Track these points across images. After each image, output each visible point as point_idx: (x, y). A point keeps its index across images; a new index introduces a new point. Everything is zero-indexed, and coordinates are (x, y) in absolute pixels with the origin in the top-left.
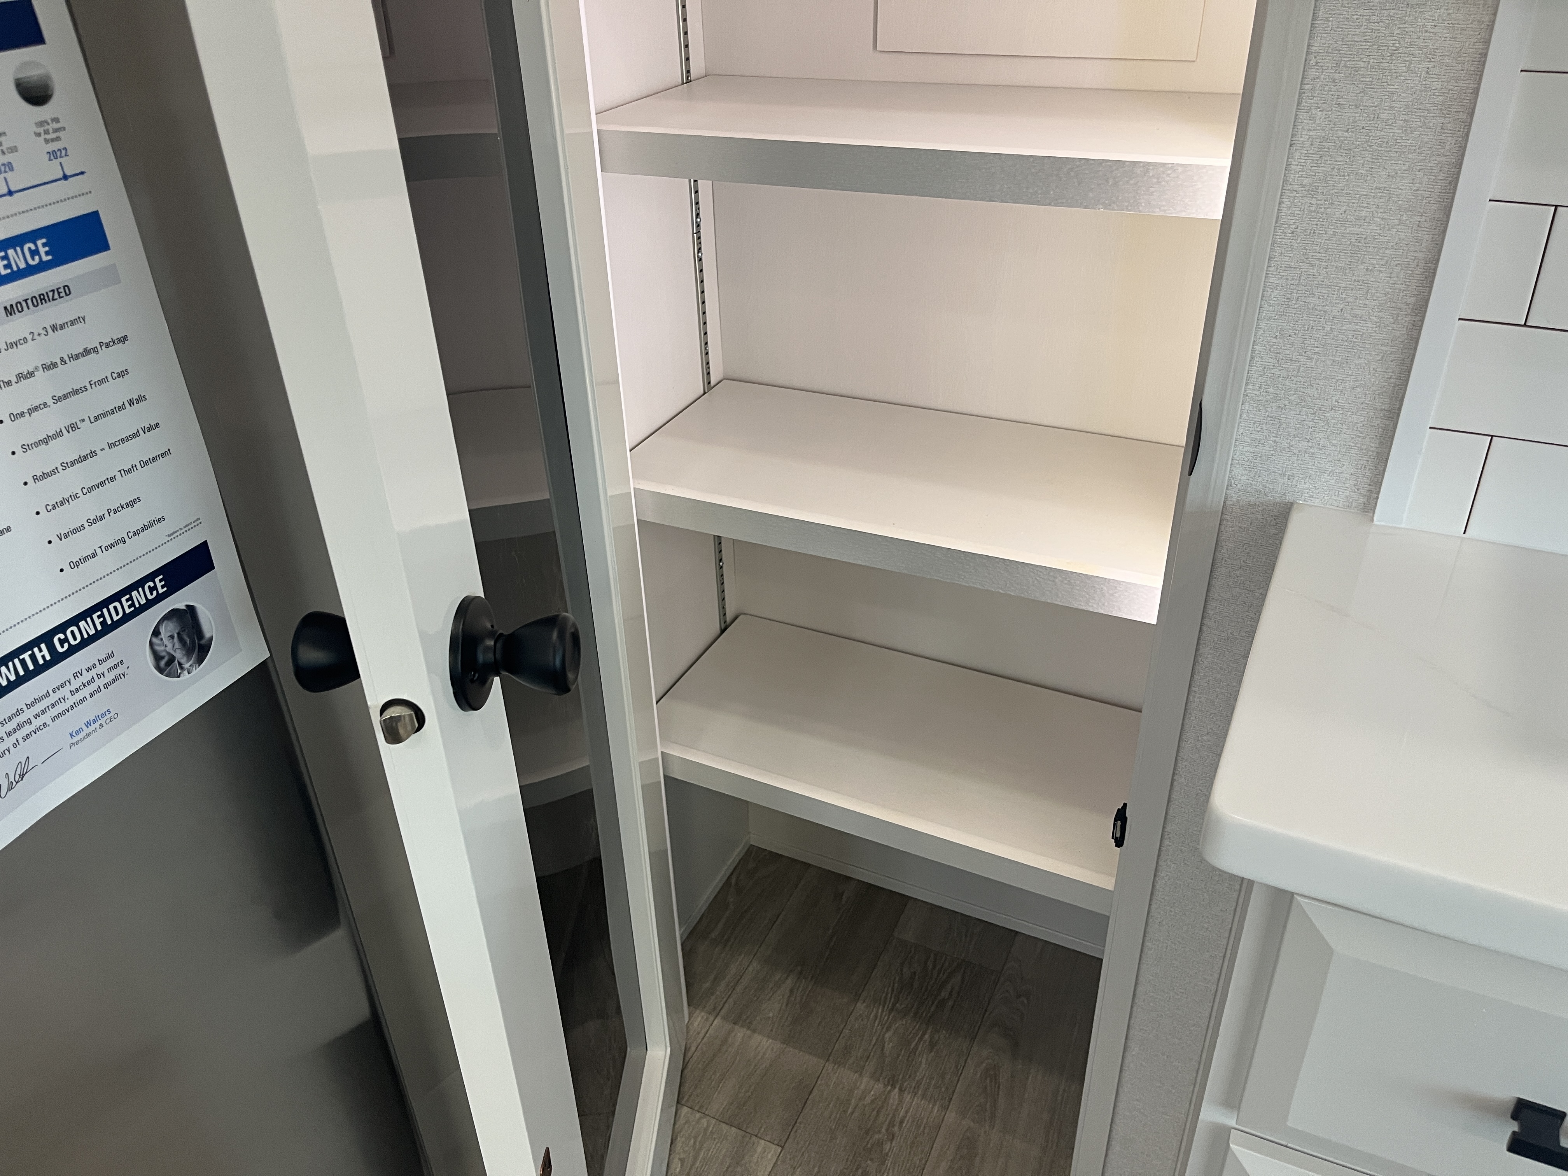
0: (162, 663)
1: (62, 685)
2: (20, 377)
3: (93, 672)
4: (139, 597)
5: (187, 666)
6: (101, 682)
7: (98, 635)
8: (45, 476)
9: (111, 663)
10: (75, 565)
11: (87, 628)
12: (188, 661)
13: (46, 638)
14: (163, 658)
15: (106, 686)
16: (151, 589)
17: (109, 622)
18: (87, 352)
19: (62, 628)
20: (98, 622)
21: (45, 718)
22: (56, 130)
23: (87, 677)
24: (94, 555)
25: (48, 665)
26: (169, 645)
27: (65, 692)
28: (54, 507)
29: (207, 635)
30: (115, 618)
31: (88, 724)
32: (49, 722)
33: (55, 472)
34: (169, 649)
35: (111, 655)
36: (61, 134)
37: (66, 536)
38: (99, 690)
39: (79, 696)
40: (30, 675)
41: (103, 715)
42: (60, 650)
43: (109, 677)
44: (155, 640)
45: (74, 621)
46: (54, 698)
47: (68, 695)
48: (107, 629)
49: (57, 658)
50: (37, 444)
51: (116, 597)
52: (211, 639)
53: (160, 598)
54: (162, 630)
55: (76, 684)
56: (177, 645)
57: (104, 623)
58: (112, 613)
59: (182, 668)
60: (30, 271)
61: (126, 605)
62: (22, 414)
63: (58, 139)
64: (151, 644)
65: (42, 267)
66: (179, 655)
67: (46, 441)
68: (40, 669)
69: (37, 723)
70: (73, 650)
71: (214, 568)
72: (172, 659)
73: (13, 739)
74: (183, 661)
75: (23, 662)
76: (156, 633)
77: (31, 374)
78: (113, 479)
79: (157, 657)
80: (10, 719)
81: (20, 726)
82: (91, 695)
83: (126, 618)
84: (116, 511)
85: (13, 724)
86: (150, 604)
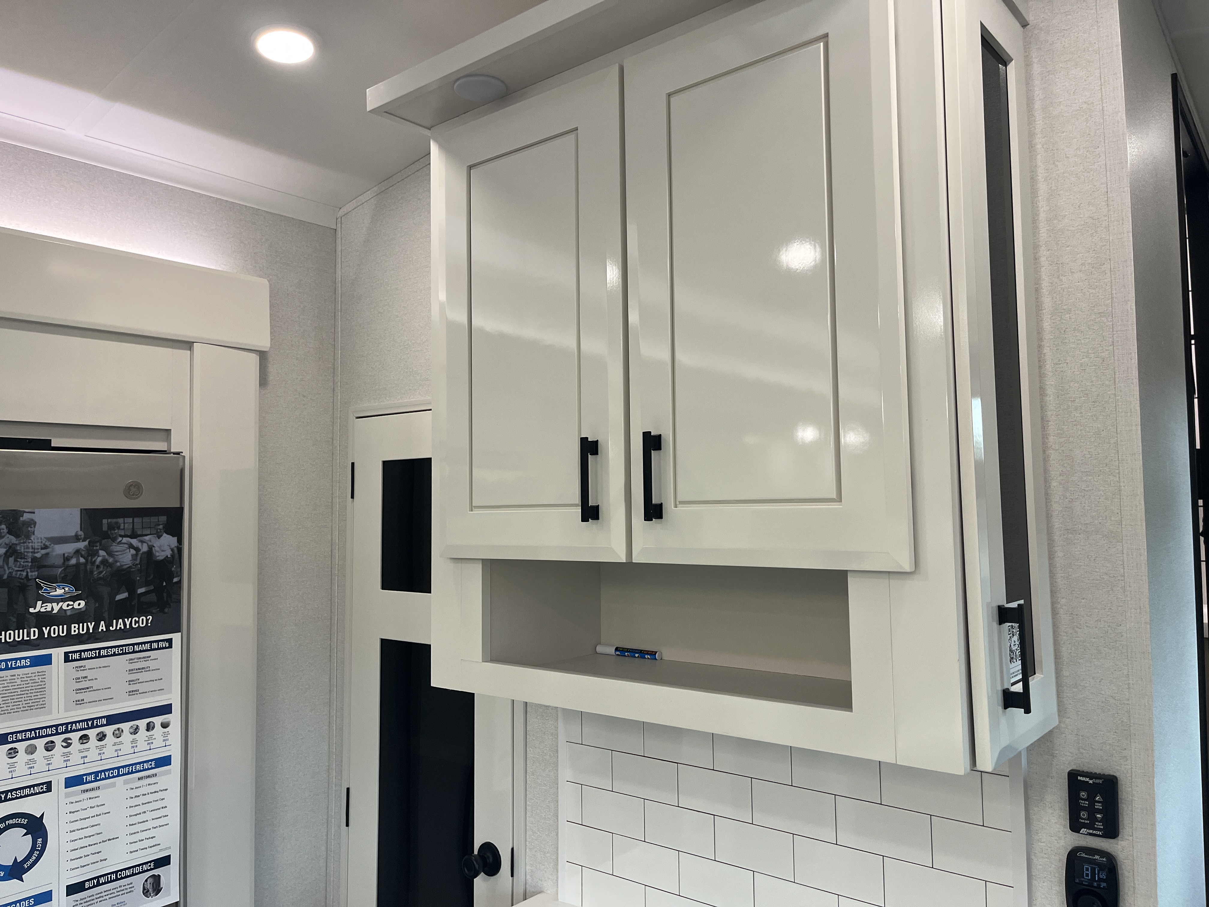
0: (145, 891)
1: (115, 889)
2: (136, 797)
3: (125, 887)
4: (145, 867)
5: (152, 895)
6: (126, 891)
7: (130, 876)
8: (133, 825)
9: (131, 886)
10: (131, 852)
11: (128, 873)
12: (153, 893)
13: (116, 872)
14: (146, 889)
15: (127, 893)
16: (149, 866)
17: (134, 873)
18: (155, 792)
19: (121, 870)
20: (131, 871)
21: (107, 897)
22: (167, 734)
23: (123, 888)
24: (137, 851)
25: (114, 881)
26: (149, 886)
27: (115, 891)
28: (132, 834)
29: (161, 886)
30: (136, 872)
31: (118, 904)
32: (108, 899)
33: (135, 824)
34: (148, 887)
35: (131, 883)
36: (168, 735)
37: (132, 843)
38: (124, 894)
39: (118, 894)
40: (108, 882)
41: (123, 902)
42: (119, 877)
43: (129, 890)
44: (145, 883)
45: (125, 869)
46: (112, 891)
47: (116, 892)
48: (133, 875)
49: (117, 879)
50: (134, 815)
51: (139, 865)
52: (162, 888)
53: (151, 869)
54: (148, 880)
55: (119, 889)
56: (151, 887)
57: (133, 872)
58: (136, 871)
59: (150, 895)
60: (149, 769)
61: (141, 868)
62: (133, 807)
63: (167, 736)
64: (144, 883)
65: (152, 768)
66: (151, 890)
67: (136, 815)
68: (111, 881)
69: (105, 898)
70: (122, 878)
71: (170, 864)
72: (148, 891)
73: (97, 900)
74: (151, 893)
75: (108, 877)
76: (146, 881)
77: (139, 796)
78: (150, 829)
79: (144, 889)
80: (98, 894)
81: (100, 897)
82: (122, 895)
83: (140, 873)
84: (148, 839)
85: (98, 896)
86: (148, 870)
